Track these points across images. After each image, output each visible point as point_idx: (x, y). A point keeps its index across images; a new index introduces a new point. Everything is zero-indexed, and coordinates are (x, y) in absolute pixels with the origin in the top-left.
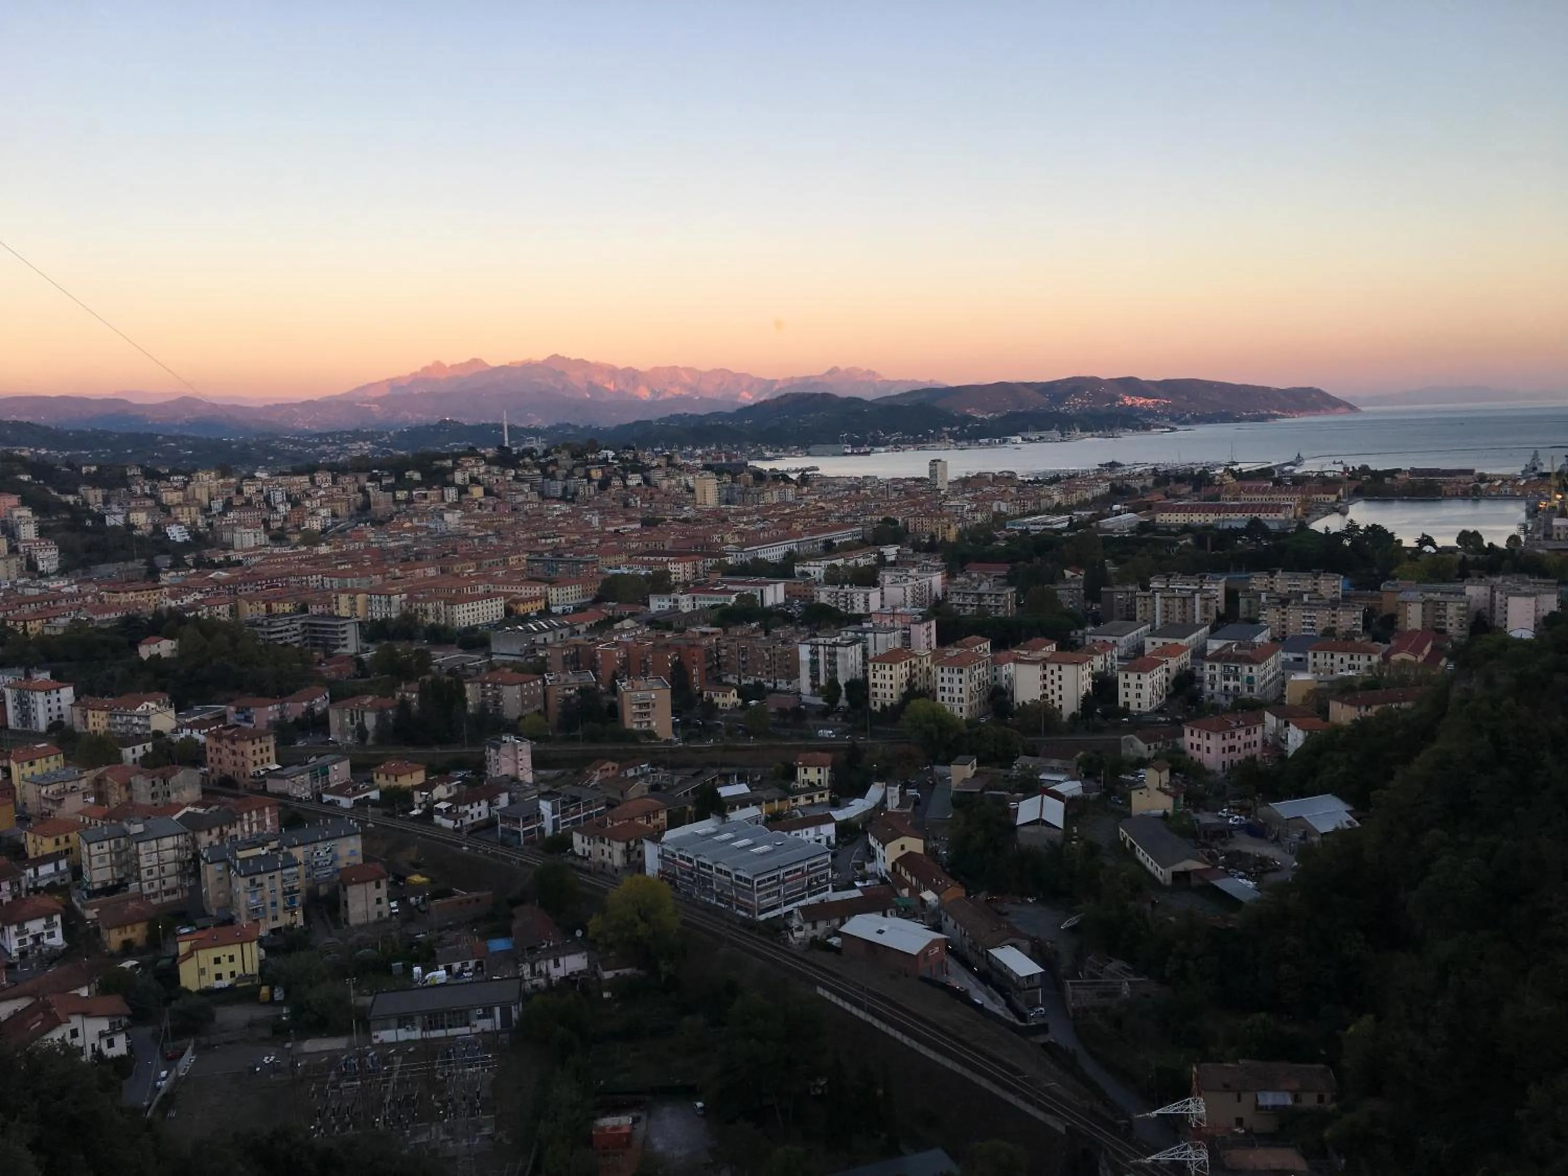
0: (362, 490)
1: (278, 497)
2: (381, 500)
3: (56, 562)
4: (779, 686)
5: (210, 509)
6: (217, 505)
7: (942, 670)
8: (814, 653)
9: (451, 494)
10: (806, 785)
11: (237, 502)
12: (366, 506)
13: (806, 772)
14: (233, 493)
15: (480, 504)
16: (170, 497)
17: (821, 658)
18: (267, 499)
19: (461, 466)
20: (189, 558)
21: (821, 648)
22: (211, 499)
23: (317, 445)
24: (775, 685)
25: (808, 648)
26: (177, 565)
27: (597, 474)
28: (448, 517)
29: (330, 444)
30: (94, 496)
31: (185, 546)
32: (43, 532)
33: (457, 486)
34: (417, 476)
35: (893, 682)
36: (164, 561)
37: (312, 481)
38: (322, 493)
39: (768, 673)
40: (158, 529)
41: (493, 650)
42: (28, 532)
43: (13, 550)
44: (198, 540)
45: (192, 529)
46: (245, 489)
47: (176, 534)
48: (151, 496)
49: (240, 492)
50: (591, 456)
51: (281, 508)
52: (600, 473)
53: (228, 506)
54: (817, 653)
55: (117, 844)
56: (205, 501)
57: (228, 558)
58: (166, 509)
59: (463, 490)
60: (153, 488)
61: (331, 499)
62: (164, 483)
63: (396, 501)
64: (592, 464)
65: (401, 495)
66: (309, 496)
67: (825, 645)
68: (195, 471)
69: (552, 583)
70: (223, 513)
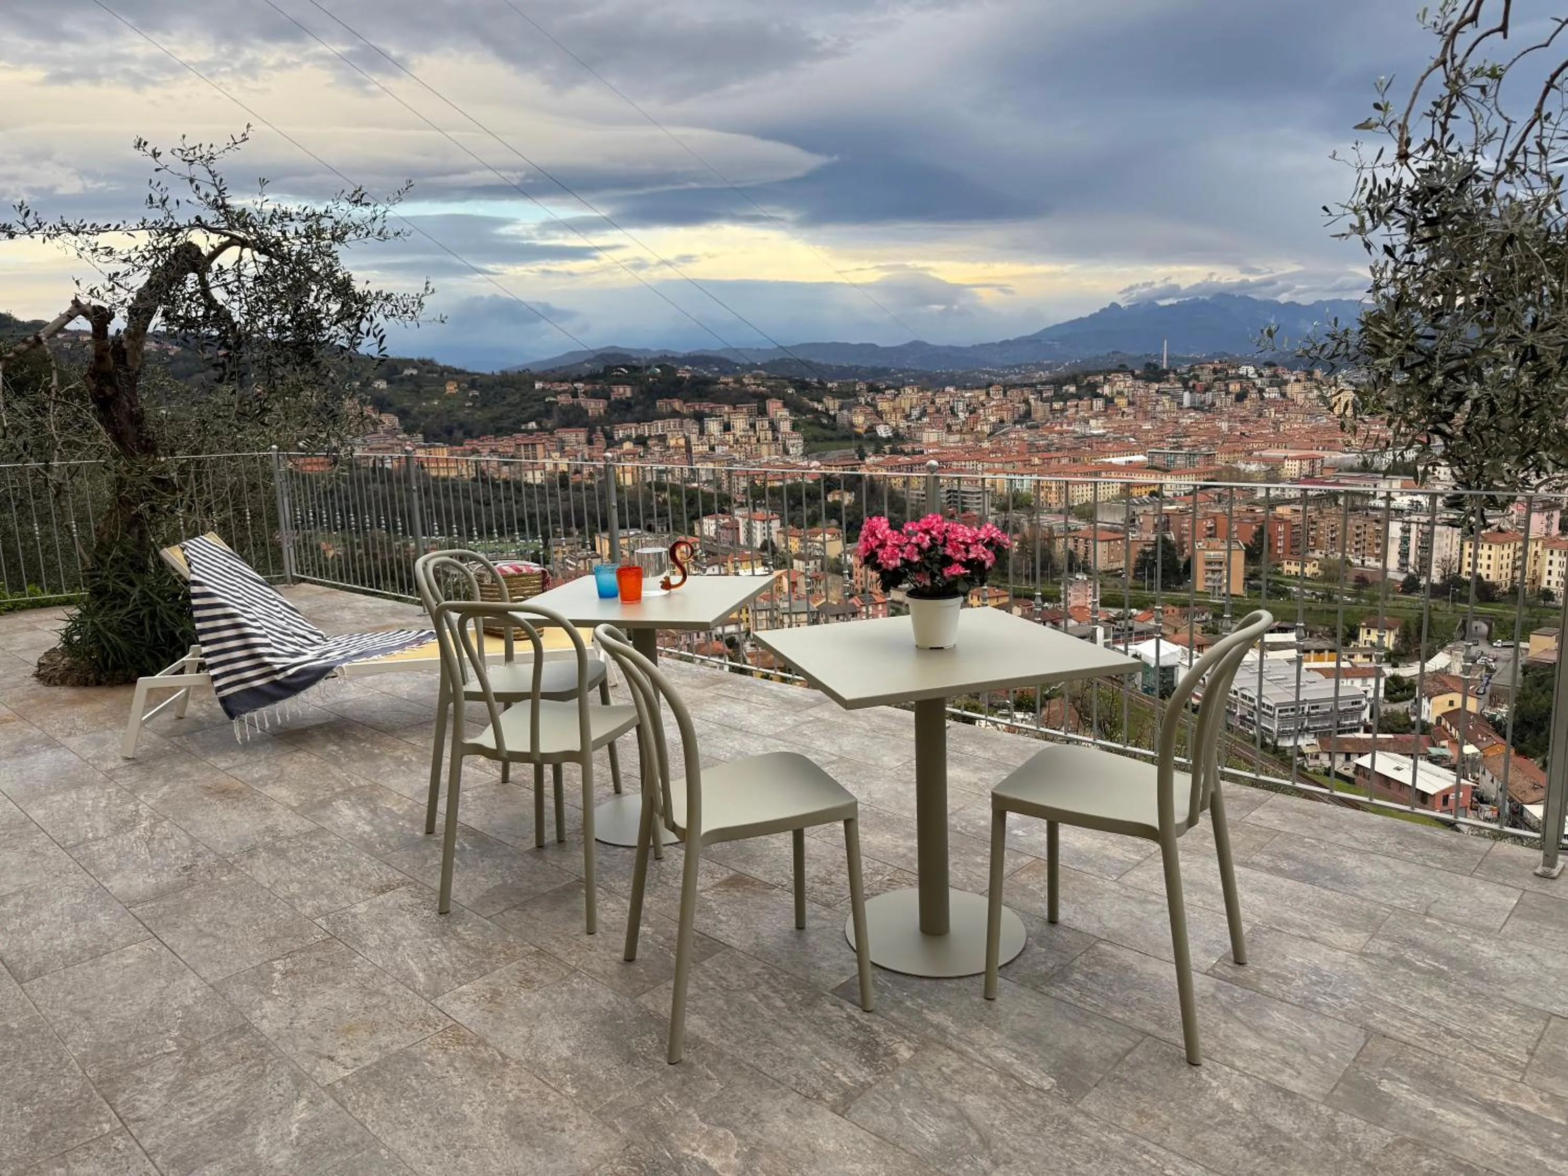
0: (1026, 401)
1: (961, 406)
2: (1039, 409)
3: (800, 448)
4: (1367, 563)
5: (910, 415)
6: (915, 413)
7: (1552, 553)
8: (1406, 531)
9: (1099, 404)
10: (1368, 645)
11: (931, 410)
12: (1028, 414)
13: (1369, 633)
14: (928, 403)
15: (1123, 413)
16: (883, 406)
17: (1413, 535)
18: (952, 409)
19: (1109, 380)
20: (887, 448)
21: (1414, 526)
22: (911, 408)
23: (1007, 375)
24: (1363, 562)
25: (1400, 525)
26: (877, 452)
27: (1235, 387)
28: (1093, 422)
29: (1016, 374)
30: (832, 404)
31: (888, 440)
32: (795, 427)
33: (1105, 397)
34: (1072, 389)
35: (1491, 562)
36: (868, 450)
37: (988, 394)
38: (993, 403)
39: (1356, 550)
40: (871, 429)
41: (1099, 519)
42: (785, 427)
43: (776, 439)
44: (897, 437)
45: (895, 430)
46: (937, 400)
47: (883, 431)
48: (871, 405)
49: (933, 402)
50: (1232, 372)
51: (961, 415)
52: (1238, 387)
53: (924, 413)
54: (1409, 531)
55: (771, 614)
56: (907, 410)
57: (913, 449)
58: (879, 414)
59: (1109, 401)
60: (873, 399)
61: (999, 408)
62: (880, 395)
63: (1052, 411)
64: (1232, 378)
65: (1056, 406)
66: (983, 405)
67: (1418, 523)
68: (904, 385)
69: (1166, 471)
70: (919, 418)
